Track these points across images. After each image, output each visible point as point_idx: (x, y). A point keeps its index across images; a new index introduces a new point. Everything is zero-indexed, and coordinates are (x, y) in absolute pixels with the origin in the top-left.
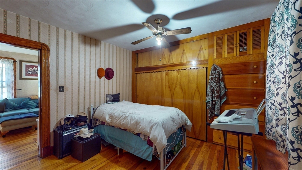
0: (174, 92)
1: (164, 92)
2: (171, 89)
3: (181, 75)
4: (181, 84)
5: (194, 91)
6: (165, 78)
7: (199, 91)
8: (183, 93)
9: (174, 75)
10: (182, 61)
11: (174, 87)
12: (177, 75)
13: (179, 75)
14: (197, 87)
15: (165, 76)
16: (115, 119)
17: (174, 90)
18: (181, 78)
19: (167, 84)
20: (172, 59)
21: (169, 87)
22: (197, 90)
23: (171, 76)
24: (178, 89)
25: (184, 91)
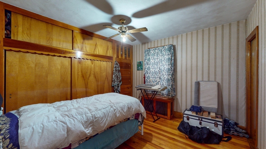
0: (88, 81)
1: (76, 81)
2: (85, 78)
3: (94, 65)
4: (94, 73)
5: (104, 79)
6: (78, 66)
7: (107, 78)
8: (97, 81)
9: (88, 64)
10: (95, 53)
11: (88, 76)
12: (91, 64)
13: (93, 65)
14: (107, 76)
15: (78, 64)
16: (102, 121)
17: (88, 79)
18: (95, 67)
19: (80, 74)
20: (86, 47)
21: (83, 76)
22: (106, 78)
23: (85, 64)
24: (92, 78)
25: (97, 80)
